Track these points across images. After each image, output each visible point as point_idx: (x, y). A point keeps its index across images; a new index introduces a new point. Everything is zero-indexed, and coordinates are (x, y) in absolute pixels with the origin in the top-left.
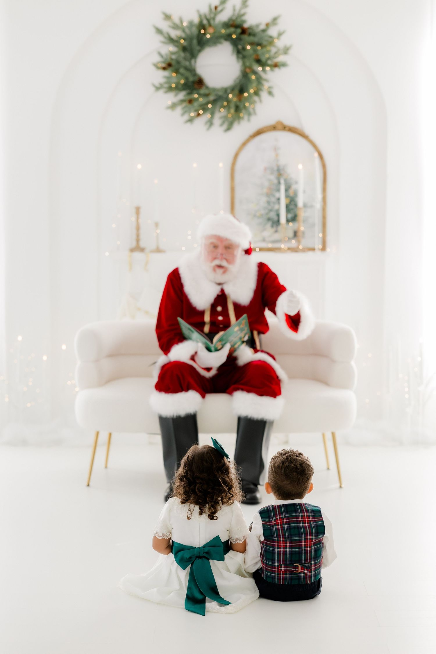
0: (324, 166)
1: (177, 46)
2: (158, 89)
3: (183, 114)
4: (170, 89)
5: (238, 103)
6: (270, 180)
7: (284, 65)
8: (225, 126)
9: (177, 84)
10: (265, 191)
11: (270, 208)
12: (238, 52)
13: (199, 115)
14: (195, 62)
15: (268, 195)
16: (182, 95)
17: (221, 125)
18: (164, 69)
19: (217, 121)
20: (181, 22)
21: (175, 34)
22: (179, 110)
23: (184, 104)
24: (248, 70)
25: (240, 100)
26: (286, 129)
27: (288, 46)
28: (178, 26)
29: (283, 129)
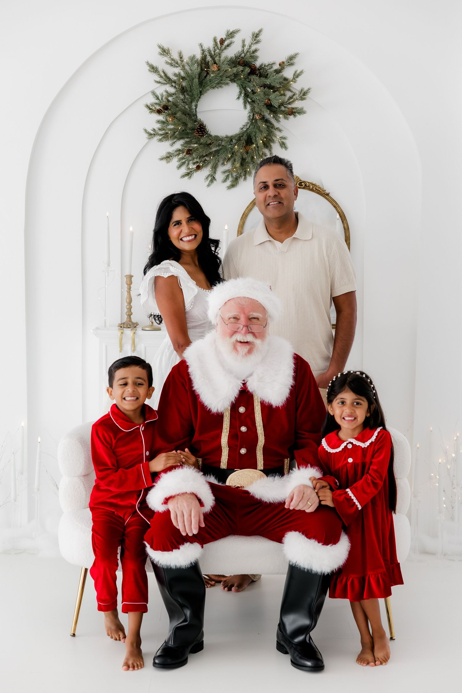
1: (175, 87)
2: (151, 135)
3: (179, 167)
4: (165, 137)
5: (245, 156)
7: (300, 112)
8: (228, 183)
9: (174, 131)
12: (246, 95)
13: (198, 168)
14: (196, 106)
16: (179, 145)
17: (225, 181)
18: (159, 112)
19: (219, 176)
20: (181, 58)
21: (172, 71)
22: (175, 161)
23: (181, 156)
24: (257, 118)
25: (247, 153)
26: (302, 185)
27: (306, 89)
28: (177, 63)
29: (299, 186)
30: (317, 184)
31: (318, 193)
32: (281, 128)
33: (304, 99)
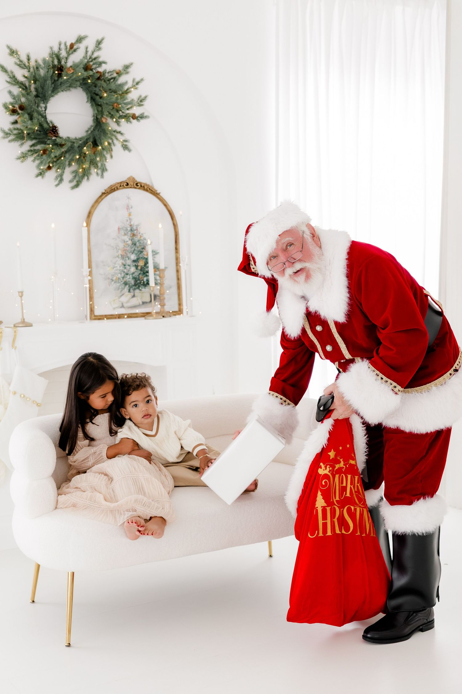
0: (175, 226)
1: (21, 89)
2: (7, 135)
6: (125, 242)
8: (74, 183)
10: (120, 252)
11: (125, 271)
12: (93, 100)
13: (49, 168)
14: (46, 108)
15: (123, 257)
16: (27, 145)
17: (71, 181)
18: (14, 112)
19: (67, 176)
20: (29, 60)
21: (20, 74)
22: (29, 161)
23: (34, 156)
24: (104, 121)
26: (138, 186)
27: (143, 96)
28: (25, 65)
29: (136, 186)
30: (150, 185)
31: (151, 193)
32: (122, 132)
33: (142, 105)
